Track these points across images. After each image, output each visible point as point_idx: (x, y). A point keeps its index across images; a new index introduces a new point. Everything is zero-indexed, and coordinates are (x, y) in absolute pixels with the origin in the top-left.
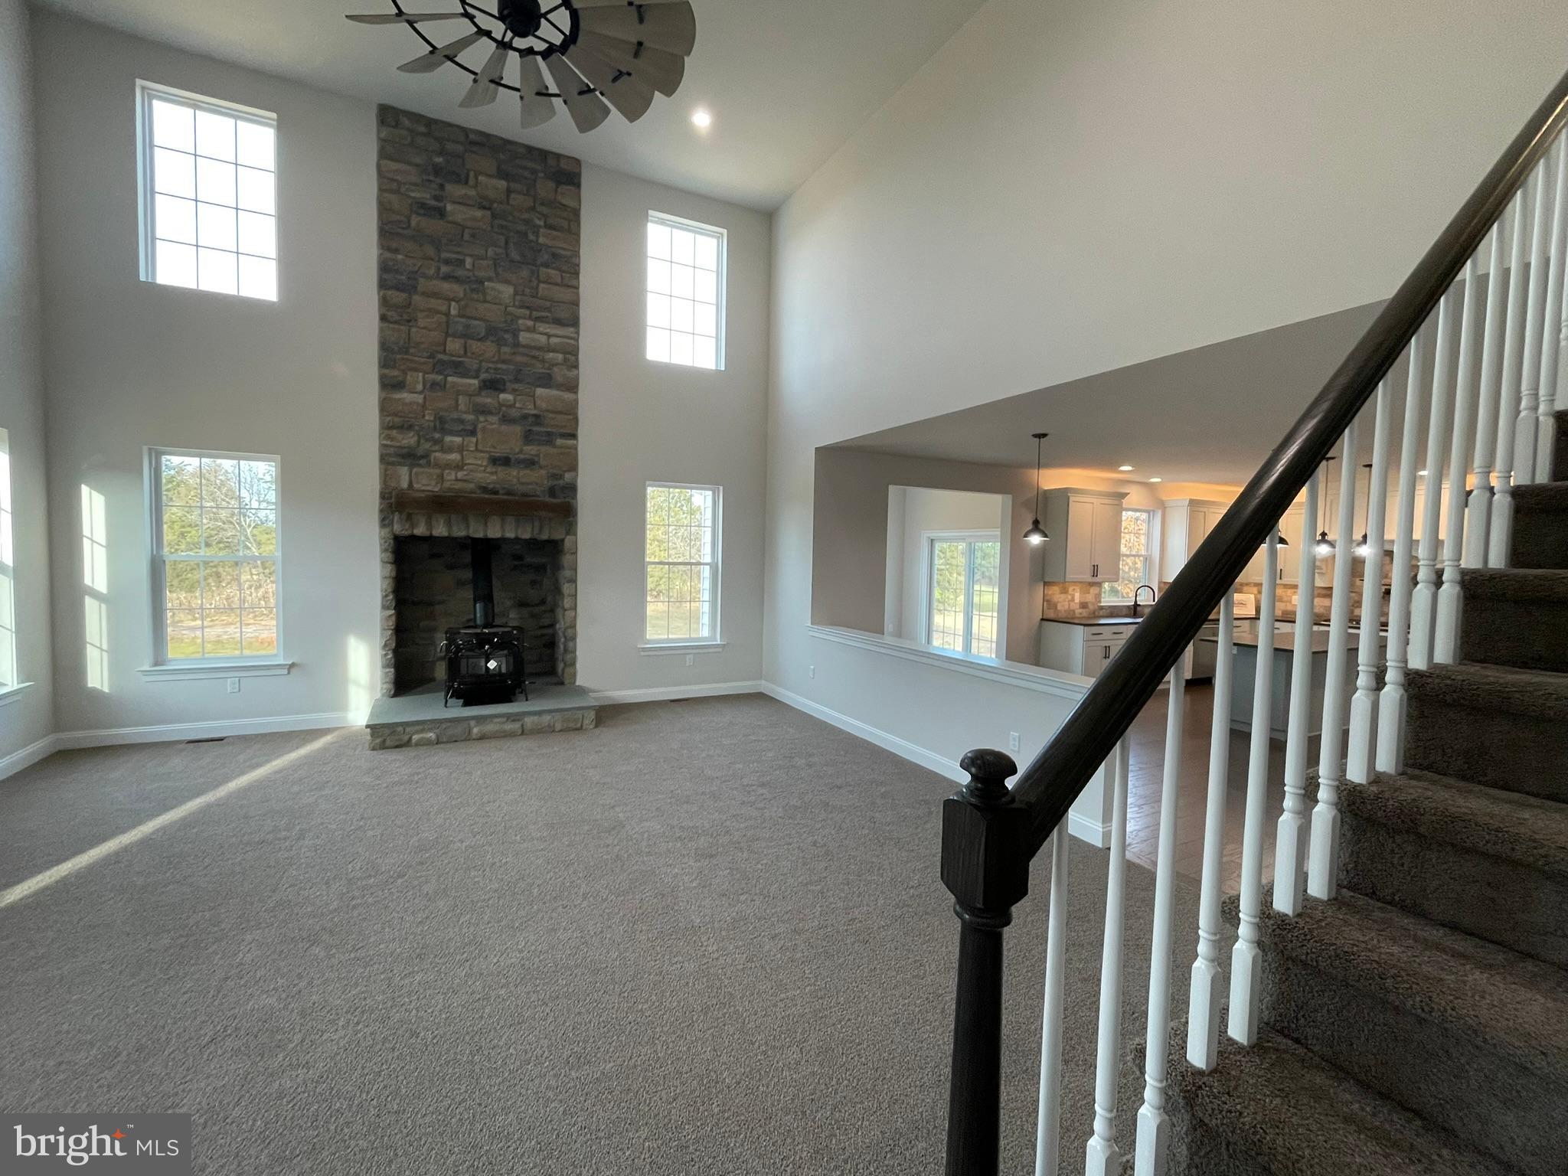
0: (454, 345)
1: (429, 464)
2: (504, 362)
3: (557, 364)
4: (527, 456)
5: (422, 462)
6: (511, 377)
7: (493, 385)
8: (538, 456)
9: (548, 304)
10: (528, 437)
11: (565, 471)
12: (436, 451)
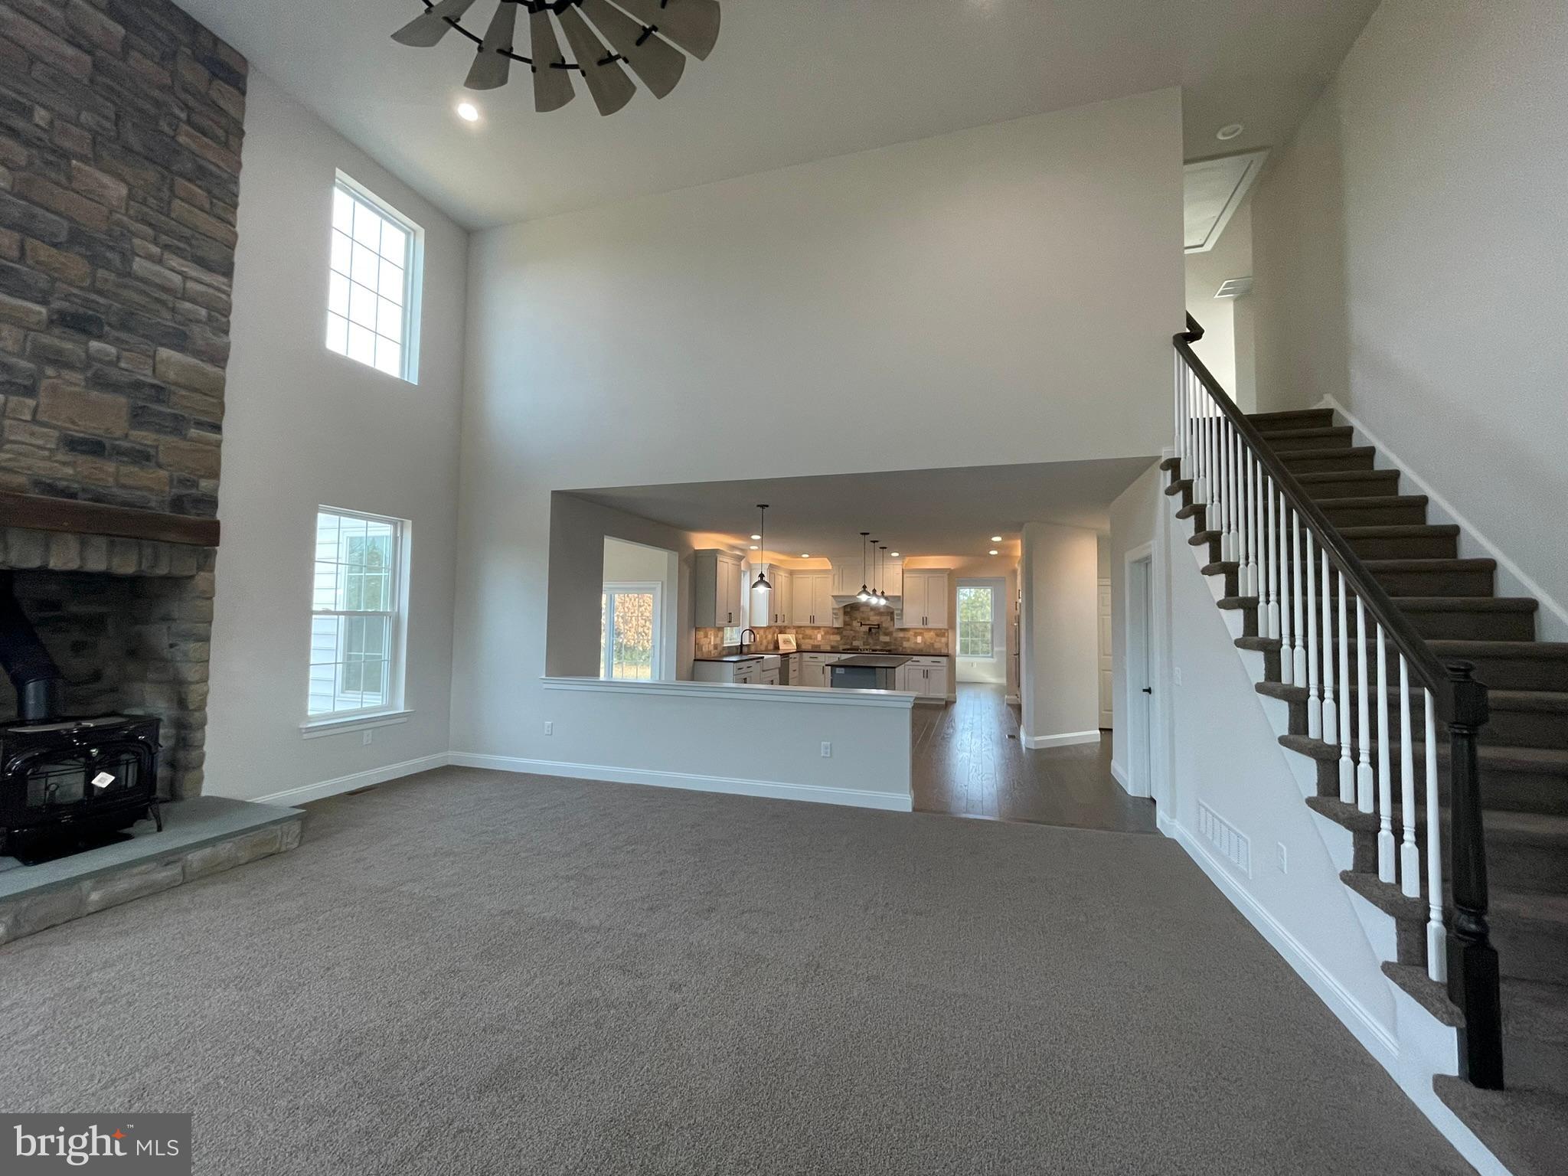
3: (198, 321)
4: (135, 446)
6: (113, 320)
7: (77, 324)
8: (155, 447)
9: (188, 233)
11: (199, 476)
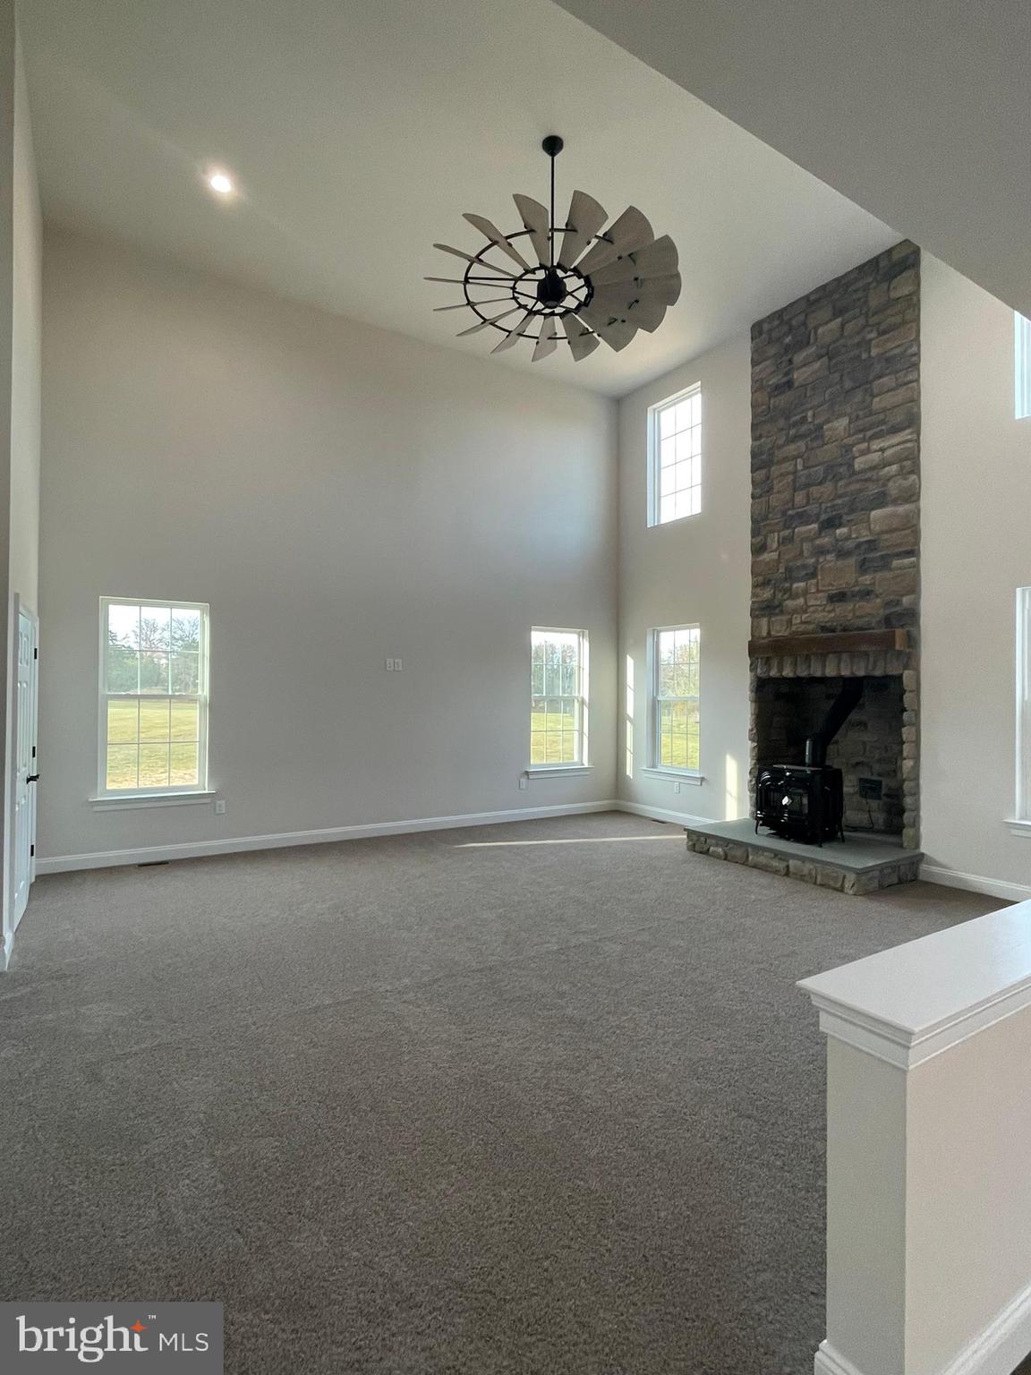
0: (800, 498)
1: (782, 612)
2: (840, 497)
3: (891, 478)
4: (863, 588)
5: (777, 611)
6: (846, 510)
7: (831, 524)
8: (874, 584)
9: (881, 416)
10: (863, 567)
11: (902, 596)
12: (785, 600)
